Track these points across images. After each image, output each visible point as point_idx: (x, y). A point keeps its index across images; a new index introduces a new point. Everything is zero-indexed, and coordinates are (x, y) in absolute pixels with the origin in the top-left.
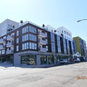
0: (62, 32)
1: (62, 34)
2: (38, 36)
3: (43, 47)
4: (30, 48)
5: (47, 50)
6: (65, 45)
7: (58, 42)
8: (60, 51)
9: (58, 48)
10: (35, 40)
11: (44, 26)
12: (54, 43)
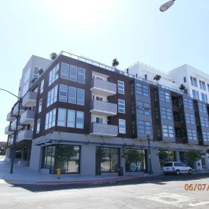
0: (185, 81)
1: (182, 85)
2: (91, 89)
3: (109, 123)
4: (61, 124)
5: (123, 131)
6: (193, 116)
7: (162, 109)
8: (172, 136)
9: (164, 127)
10: (81, 102)
11: (116, 63)
12: (147, 109)
